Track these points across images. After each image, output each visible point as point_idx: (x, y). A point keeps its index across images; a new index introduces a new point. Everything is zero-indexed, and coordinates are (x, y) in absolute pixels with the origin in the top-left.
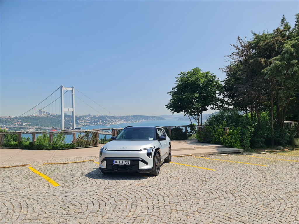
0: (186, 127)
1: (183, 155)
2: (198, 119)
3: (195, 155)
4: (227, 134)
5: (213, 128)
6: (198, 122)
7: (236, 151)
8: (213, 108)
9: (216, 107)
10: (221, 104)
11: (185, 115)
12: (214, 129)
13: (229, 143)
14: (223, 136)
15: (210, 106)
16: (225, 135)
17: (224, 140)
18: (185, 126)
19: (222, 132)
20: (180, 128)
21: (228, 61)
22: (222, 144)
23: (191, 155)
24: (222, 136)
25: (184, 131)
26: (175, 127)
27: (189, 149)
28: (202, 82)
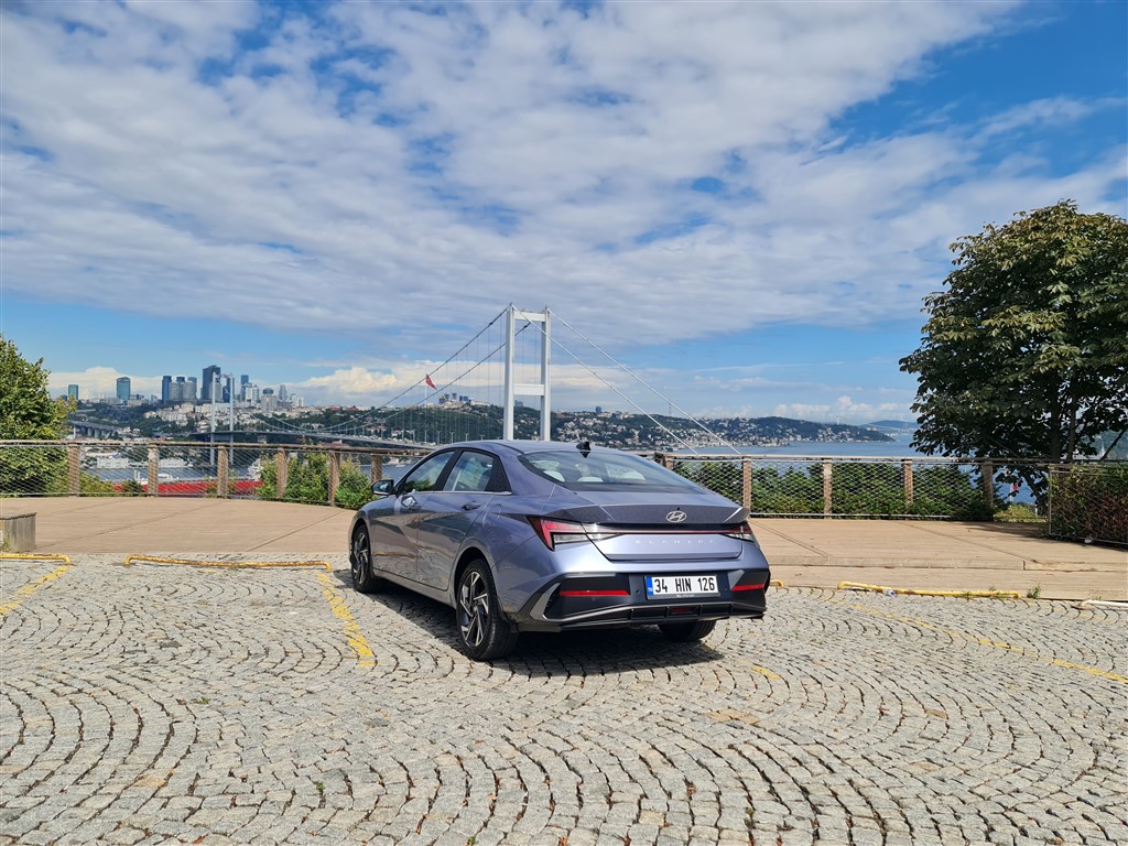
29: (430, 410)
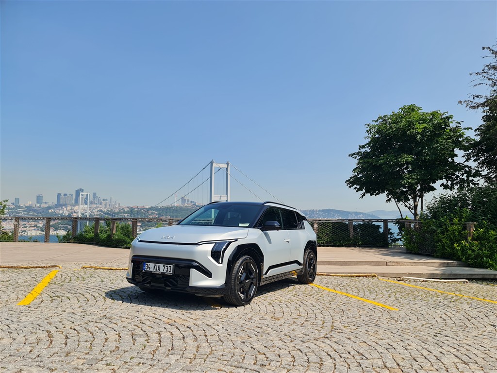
0: (386, 222)
1: (355, 273)
2: (416, 207)
3: (385, 275)
4: (469, 238)
5: (440, 224)
6: (415, 214)
7: (490, 275)
8: (446, 187)
9: (455, 182)
10: (465, 177)
11: (389, 200)
12: (441, 226)
13: (475, 258)
14: (460, 240)
15: (439, 182)
16: (466, 240)
17: (464, 250)
18: (384, 220)
19: (460, 232)
20: (374, 223)
21: (480, 84)
22: (458, 259)
23: (375, 276)
24: (458, 241)
25: (381, 230)
26: (363, 221)
27: (378, 263)
28: (420, 131)
29: (177, 207)
